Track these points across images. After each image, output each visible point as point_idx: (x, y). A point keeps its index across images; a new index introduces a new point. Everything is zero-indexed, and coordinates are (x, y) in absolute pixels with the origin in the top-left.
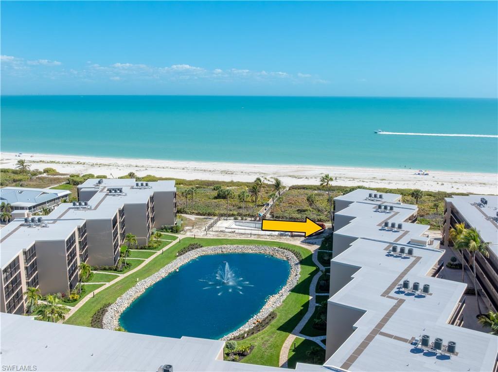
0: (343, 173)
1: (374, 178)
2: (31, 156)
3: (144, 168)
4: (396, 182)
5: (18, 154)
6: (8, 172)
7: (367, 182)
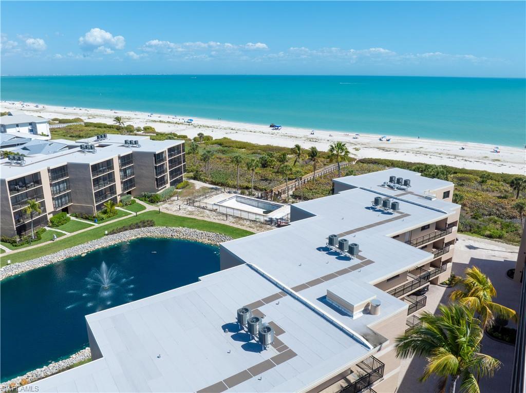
0: (448, 148)
1: (486, 157)
2: (159, 117)
3: (235, 131)
4: (511, 164)
5: (149, 114)
6: (113, 128)
7: (471, 162)
